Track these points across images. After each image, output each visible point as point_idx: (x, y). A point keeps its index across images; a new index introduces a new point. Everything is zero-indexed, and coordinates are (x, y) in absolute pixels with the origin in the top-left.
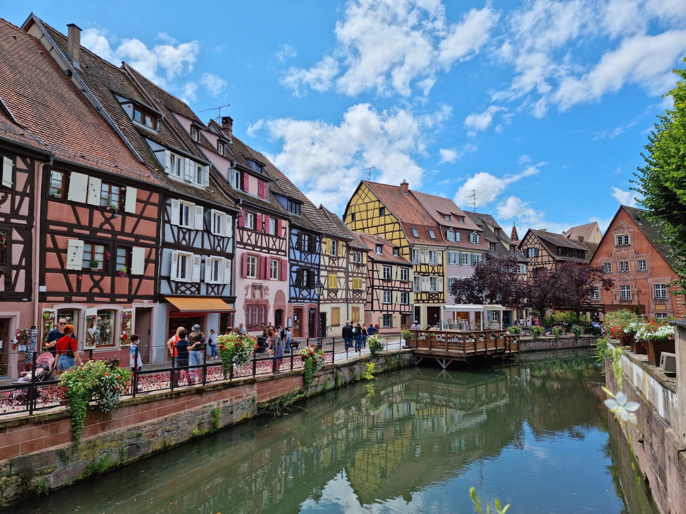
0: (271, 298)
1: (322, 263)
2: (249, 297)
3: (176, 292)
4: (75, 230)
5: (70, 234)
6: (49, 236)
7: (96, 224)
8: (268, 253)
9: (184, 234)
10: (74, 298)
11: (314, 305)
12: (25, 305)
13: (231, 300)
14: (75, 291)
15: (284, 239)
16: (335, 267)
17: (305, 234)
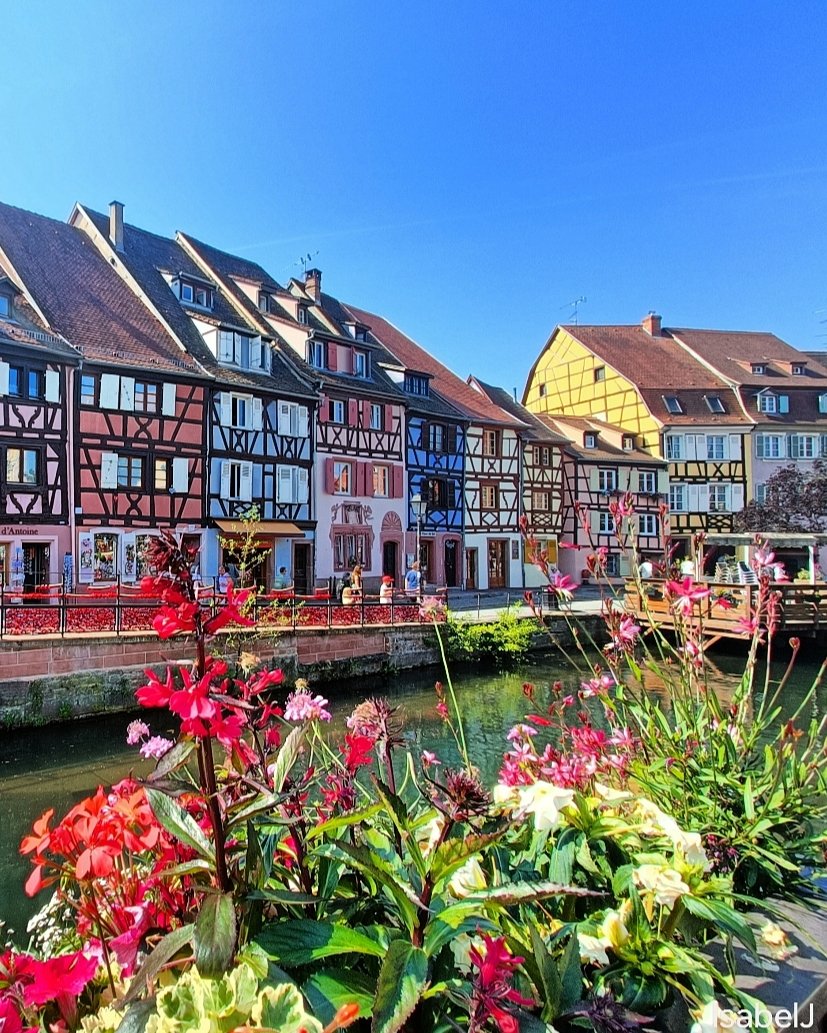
0: (376, 523)
1: (469, 468)
2: (339, 521)
3: (231, 514)
4: (109, 443)
5: (104, 447)
6: (82, 450)
7: (131, 434)
8: (370, 456)
9: (239, 437)
10: (111, 522)
11: (453, 534)
12: (61, 528)
13: (311, 525)
14: (111, 513)
15: (397, 434)
16: (496, 474)
17: (435, 425)
